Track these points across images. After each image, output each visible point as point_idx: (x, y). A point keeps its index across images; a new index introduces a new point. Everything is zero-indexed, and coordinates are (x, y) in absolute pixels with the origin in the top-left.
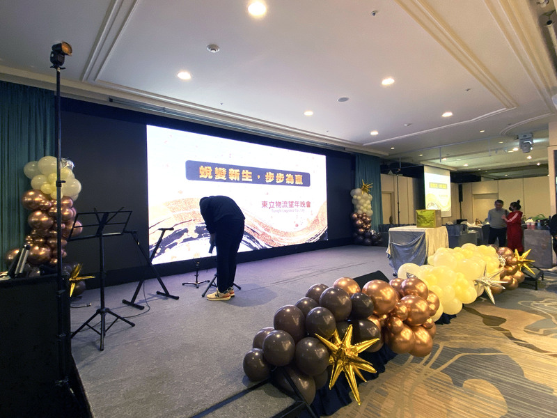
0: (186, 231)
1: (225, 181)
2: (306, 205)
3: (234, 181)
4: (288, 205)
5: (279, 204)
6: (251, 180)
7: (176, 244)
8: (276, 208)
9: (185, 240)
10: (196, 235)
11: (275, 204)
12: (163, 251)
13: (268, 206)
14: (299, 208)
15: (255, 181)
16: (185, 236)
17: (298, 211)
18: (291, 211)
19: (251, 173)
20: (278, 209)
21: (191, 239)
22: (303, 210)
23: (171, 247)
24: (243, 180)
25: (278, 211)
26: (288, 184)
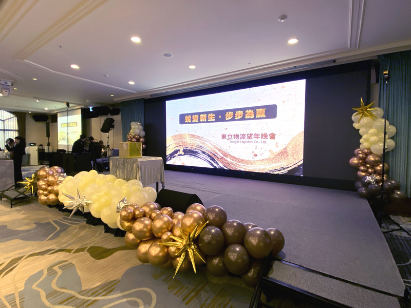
0: (179, 150)
1: (197, 123)
2: (269, 137)
3: (203, 122)
4: (246, 138)
5: (236, 136)
6: (214, 120)
7: (175, 156)
8: (234, 140)
9: (179, 155)
10: (183, 153)
11: (233, 137)
12: (170, 159)
13: (227, 137)
14: (259, 140)
15: (217, 120)
16: (179, 153)
17: (257, 142)
18: (249, 142)
19: (214, 115)
20: (236, 140)
21: (181, 155)
22: (265, 142)
23: (173, 157)
24: (209, 120)
25: (236, 142)
26: (247, 119)
